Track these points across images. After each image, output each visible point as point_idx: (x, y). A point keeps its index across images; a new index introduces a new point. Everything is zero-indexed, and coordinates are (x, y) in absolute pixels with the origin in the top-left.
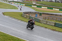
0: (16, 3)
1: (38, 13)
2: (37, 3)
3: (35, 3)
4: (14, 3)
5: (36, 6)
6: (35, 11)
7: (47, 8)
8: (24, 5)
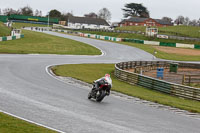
0: (94, 36)
1: (165, 64)
2: (160, 32)
3: (153, 33)
4: (86, 35)
5: (158, 43)
6: (156, 60)
7: (193, 46)
8: (118, 39)
